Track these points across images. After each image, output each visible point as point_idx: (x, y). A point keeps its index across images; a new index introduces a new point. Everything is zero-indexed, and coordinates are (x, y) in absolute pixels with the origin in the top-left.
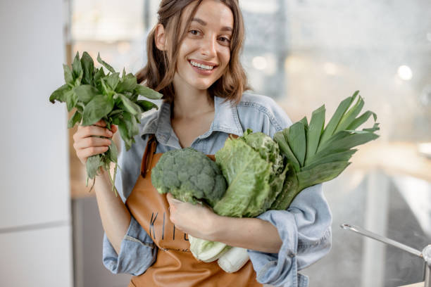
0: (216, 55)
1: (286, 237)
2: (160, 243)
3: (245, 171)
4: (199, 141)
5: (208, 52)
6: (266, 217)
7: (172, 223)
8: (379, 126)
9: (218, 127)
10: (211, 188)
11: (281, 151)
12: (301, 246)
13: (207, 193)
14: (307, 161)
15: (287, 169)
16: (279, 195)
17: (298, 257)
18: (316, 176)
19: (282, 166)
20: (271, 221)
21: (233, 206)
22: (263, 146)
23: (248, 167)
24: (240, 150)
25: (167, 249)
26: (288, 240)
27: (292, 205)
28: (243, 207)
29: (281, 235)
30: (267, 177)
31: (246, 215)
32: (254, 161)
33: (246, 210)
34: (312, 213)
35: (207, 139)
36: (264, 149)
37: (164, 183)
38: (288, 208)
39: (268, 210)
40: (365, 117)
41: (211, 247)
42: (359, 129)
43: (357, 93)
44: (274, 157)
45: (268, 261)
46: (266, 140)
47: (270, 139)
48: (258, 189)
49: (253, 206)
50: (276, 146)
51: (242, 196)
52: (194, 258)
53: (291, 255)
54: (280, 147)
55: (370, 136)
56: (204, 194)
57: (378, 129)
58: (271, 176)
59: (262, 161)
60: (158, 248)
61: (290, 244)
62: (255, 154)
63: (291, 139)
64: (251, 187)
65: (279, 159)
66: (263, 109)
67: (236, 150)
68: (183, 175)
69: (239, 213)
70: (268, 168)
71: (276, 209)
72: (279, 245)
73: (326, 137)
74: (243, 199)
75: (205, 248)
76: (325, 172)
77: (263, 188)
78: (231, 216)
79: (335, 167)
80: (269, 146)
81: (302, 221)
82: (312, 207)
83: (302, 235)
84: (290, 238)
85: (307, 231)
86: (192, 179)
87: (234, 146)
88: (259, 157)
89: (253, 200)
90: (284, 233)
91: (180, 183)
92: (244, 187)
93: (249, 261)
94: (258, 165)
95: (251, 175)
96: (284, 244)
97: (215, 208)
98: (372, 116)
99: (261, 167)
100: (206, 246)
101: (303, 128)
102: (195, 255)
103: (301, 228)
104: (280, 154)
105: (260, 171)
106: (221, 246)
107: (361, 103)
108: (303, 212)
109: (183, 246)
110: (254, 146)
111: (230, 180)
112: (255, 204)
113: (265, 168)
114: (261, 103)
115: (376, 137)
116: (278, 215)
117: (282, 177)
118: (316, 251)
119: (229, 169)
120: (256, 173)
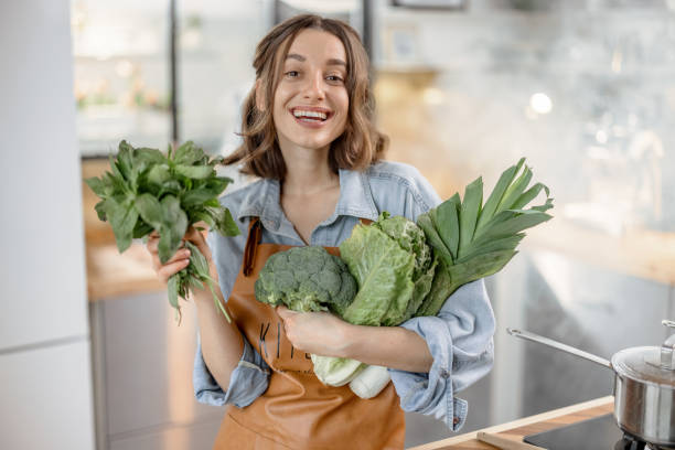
0: (323, 96)
1: (438, 351)
2: (275, 363)
3: (382, 266)
4: (320, 228)
5: (311, 94)
6: (412, 325)
7: (289, 342)
8: (553, 203)
9: (346, 209)
10: (338, 288)
11: (428, 240)
12: (457, 363)
13: (333, 295)
14: (461, 252)
15: (436, 263)
16: (426, 297)
17: (454, 378)
18: (474, 271)
19: (430, 258)
20: (418, 332)
21: (368, 312)
22: (404, 235)
23: (384, 261)
24: (374, 238)
25: (285, 371)
26: (441, 356)
27: (444, 309)
28: (381, 312)
29: (431, 350)
30: (410, 272)
31: (385, 323)
32: (392, 253)
33: (385, 315)
34: (470, 320)
35: (332, 226)
36: (405, 239)
37: (277, 285)
38: (439, 313)
39: (413, 316)
40: (534, 192)
41: (342, 366)
42: (527, 208)
43: (522, 161)
44: (419, 248)
45: (415, 383)
46: (408, 225)
47: (413, 224)
48: (399, 288)
49: (394, 311)
50: (421, 234)
51: (380, 299)
52: (318, 381)
53: (445, 375)
54: (426, 235)
55: (540, 216)
56: (329, 295)
57: (552, 207)
58: (415, 272)
59: (403, 251)
60: (271, 371)
61: (443, 361)
62: (393, 244)
63: (439, 225)
64: (390, 286)
65: (425, 250)
66: (404, 181)
67: (367, 240)
68: (301, 274)
69: (377, 321)
70: (410, 260)
71: (423, 315)
72: (430, 362)
73: (484, 221)
74: (381, 302)
75: (333, 369)
76: (485, 265)
77: (405, 287)
78: (366, 324)
79: (497, 258)
80: (411, 234)
81: (458, 331)
82: (470, 312)
83: (458, 350)
84: (443, 354)
85: (464, 344)
86: (313, 277)
87: (365, 235)
88: (399, 248)
89: (394, 302)
90: (434, 347)
91: (299, 284)
92: (381, 286)
93: (390, 384)
94: (398, 258)
95: (390, 271)
96: (435, 362)
97: (345, 316)
98: (543, 190)
99: (402, 260)
100: (335, 365)
101: (455, 207)
102: (320, 379)
103: (455, 341)
104: (426, 243)
105: (401, 265)
106: (354, 365)
107: (529, 174)
108: (459, 319)
109: (304, 367)
110: (393, 234)
111: (361, 279)
112: (397, 308)
113: (407, 261)
114: (401, 175)
115: (548, 218)
116: (427, 323)
117: (431, 273)
118: (474, 368)
119: (361, 265)
120: (396, 267)
